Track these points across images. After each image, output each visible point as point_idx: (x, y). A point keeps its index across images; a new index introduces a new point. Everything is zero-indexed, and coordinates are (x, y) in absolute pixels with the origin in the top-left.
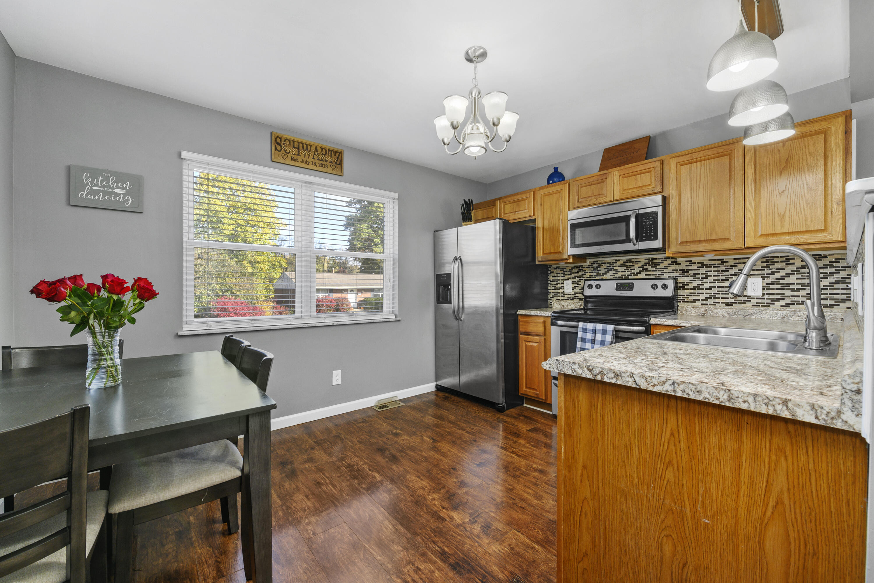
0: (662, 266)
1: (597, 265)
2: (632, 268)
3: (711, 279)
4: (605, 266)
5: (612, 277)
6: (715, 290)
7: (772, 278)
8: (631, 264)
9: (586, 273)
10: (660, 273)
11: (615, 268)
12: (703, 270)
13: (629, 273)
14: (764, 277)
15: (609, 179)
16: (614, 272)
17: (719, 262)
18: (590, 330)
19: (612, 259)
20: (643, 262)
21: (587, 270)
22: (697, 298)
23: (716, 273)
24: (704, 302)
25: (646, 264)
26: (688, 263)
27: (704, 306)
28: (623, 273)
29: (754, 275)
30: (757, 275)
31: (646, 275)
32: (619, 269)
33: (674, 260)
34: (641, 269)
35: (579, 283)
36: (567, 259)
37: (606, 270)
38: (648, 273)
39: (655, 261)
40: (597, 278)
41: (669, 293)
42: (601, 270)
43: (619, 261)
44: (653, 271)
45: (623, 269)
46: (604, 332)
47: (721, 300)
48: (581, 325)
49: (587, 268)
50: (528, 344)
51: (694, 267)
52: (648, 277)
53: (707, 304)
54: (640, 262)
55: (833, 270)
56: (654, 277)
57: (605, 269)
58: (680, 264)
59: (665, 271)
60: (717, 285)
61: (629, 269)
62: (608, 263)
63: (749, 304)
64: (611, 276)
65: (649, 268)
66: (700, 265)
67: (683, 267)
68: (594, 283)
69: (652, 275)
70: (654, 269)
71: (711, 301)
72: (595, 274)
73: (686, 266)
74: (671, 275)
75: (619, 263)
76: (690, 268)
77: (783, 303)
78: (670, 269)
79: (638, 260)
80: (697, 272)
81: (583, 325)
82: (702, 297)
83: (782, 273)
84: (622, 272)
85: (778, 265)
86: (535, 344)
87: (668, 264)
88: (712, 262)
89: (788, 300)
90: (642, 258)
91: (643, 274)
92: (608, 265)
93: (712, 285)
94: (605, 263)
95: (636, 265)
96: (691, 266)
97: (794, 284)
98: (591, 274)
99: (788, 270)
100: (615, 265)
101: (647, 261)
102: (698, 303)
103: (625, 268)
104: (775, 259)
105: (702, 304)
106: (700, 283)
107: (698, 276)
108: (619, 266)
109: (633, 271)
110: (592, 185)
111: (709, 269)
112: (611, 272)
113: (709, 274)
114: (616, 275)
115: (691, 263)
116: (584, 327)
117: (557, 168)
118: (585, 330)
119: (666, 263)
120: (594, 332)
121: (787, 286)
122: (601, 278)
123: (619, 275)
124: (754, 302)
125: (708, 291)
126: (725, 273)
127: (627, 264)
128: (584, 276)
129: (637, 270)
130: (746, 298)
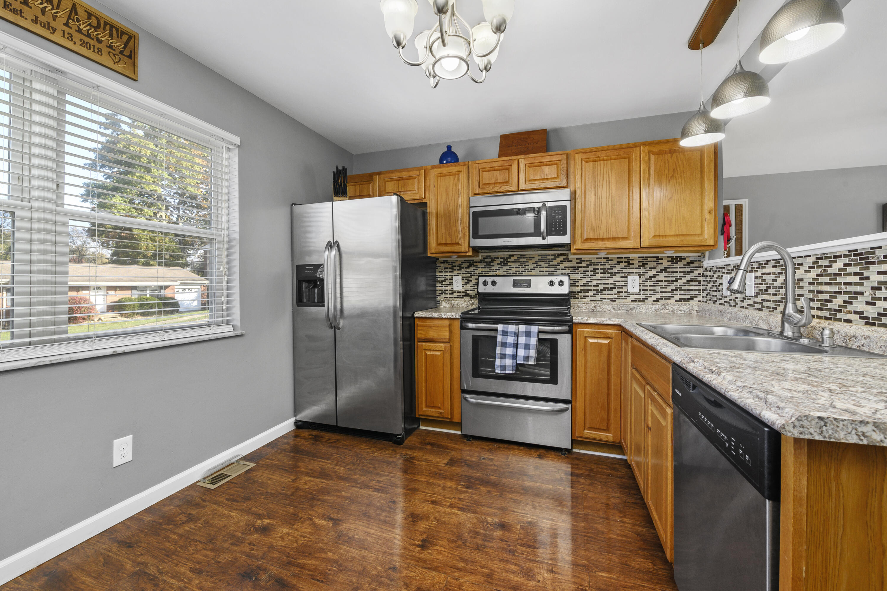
0: (555, 263)
1: (490, 260)
2: (527, 264)
3: (598, 276)
4: (498, 261)
5: (505, 274)
6: (601, 287)
7: (647, 276)
8: (525, 260)
9: (478, 268)
10: (553, 269)
11: (509, 264)
12: (591, 268)
13: (523, 269)
14: (640, 275)
15: (514, 168)
16: (508, 268)
17: (605, 260)
18: (511, 332)
19: (506, 254)
20: (537, 259)
21: (479, 265)
22: (587, 294)
23: (602, 271)
24: (593, 298)
25: (540, 261)
26: (579, 261)
27: (593, 302)
28: (517, 269)
29: (633, 273)
30: (636, 273)
31: (540, 271)
32: (513, 265)
33: (565, 257)
34: (535, 265)
35: (470, 279)
36: (466, 252)
37: (500, 266)
38: (542, 269)
39: (548, 257)
40: (490, 274)
41: (565, 290)
42: (493, 266)
43: (513, 256)
44: (546, 267)
45: (516, 264)
46: (528, 334)
47: (606, 296)
48: (500, 327)
49: (479, 262)
50: (429, 353)
51: (584, 264)
52: (541, 273)
53: (595, 301)
54: (533, 258)
55: (689, 270)
56: (547, 273)
57: (498, 264)
58: (572, 261)
59: (558, 267)
60: (603, 282)
61: (523, 265)
62: (501, 258)
63: (629, 300)
64: (504, 271)
65: (543, 264)
66: (588, 263)
67: (574, 264)
68: (489, 280)
69: (546, 271)
70: (547, 265)
71: (598, 297)
72: (488, 270)
73: (577, 263)
74: (563, 271)
75: (512, 259)
76: (580, 265)
77: (654, 298)
78: (562, 266)
79: (532, 256)
80: (586, 269)
81: (503, 327)
82: (591, 293)
83: (654, 272)
84: (516, 268)
85: (651, 265)
86: (438, 353)
87: (561, 261)
88: (599, 260)
89: (658, 296)
90: (536, 253)
91: (538, 269)
92: (502, 260)
93: (599, 282)
94: (498, 258)
95: (530, 261)
96: (581, 263)
97: (662, 281)
98: (483, 270)
99: (659, 268)
100: (509, 260)
101: (540, 258)
102: (587, 300)
103: (519, 264)
104: (649, 259)
105: (591, 300)
106: (589, 280)
107: (587, 273)
108: (512, 262)
109: (527, 267)
110: (495, 170)
111: (597, 267)
112: (505, 268)
113: (597, 271)
114: (510, 271)
115: (581, 261)
116: (505, 330)
117: (451, 147)
118: (505, 333)
119: (559, 260)
120: (517, 335)
121: (656, 283)
122: (494, 273)
123: (513, 271)
124: (633, 297)
125: (596, 288)
126: (610, 271)
127: (521, 260)
128: (476, 271)
129: (531, 267)
130: (626, 294)
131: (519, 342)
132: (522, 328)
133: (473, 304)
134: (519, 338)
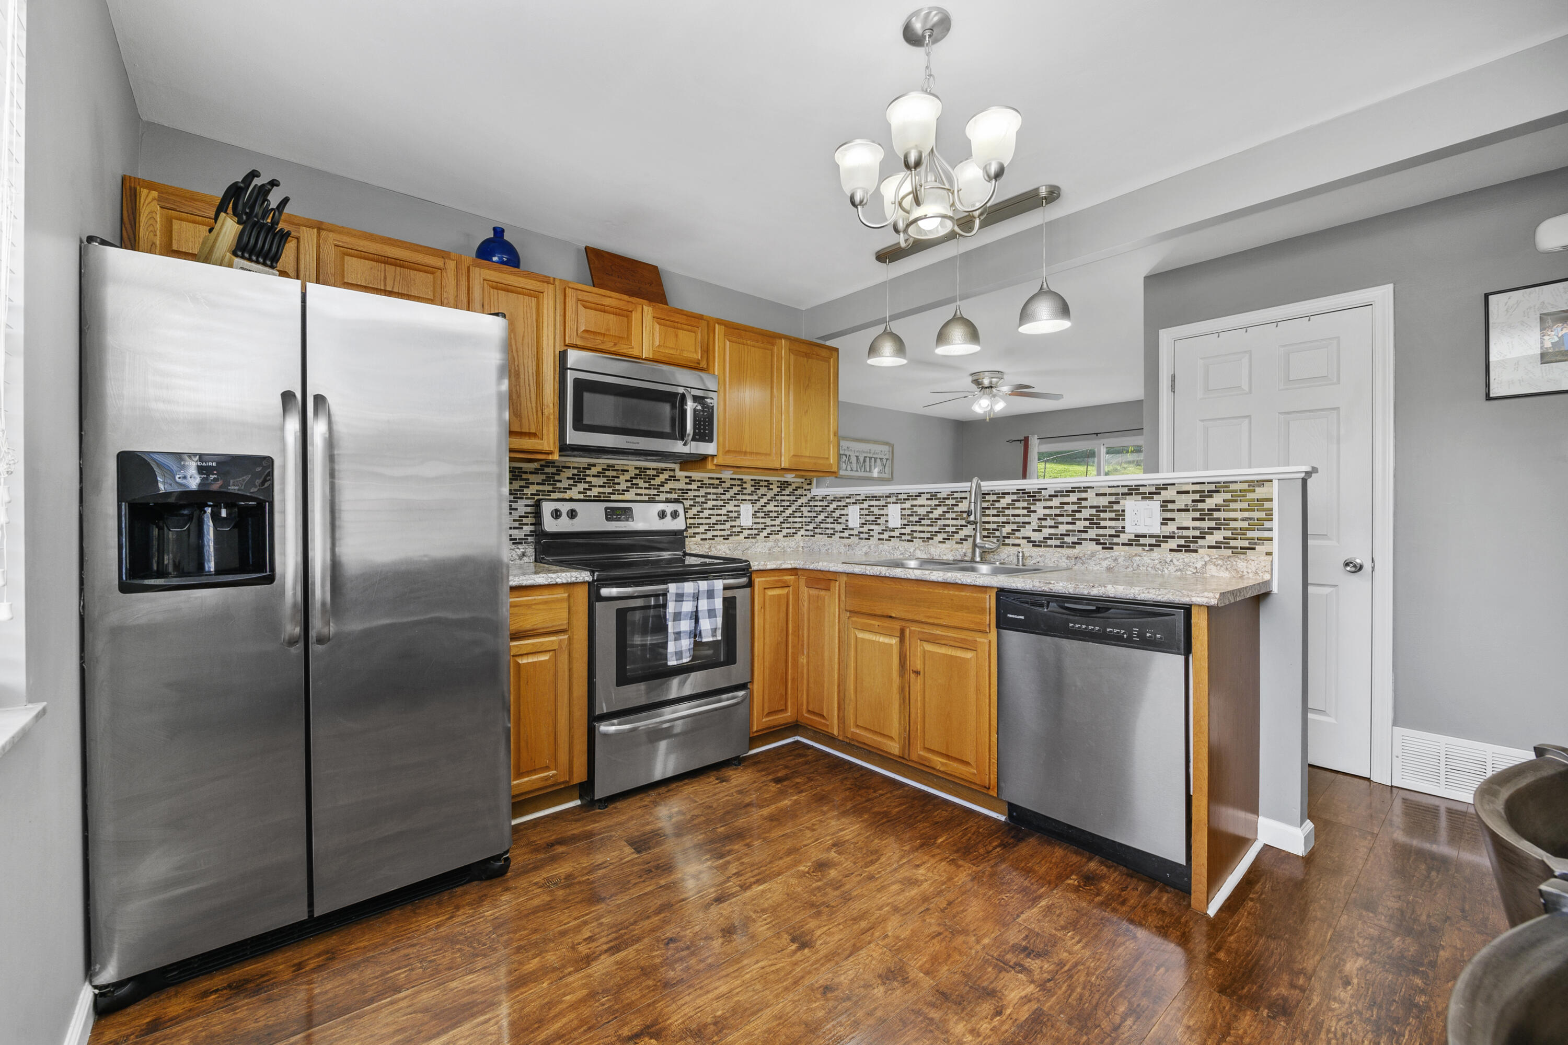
0: (657, 481)
1: (554, 470)
2: (617, 480)
3: (710, 504)
4: (569, 473)
5: (581, 496)
6: (713, 520)
7: (759, 504)
8: (614, 474)
9: (528, 484)
10: (655, 492)
11: (588, 479)
12: (702, 492)
13: (610, 490)
14: (753, 502)
15: (635, 316)
16: (586, 486)
17: (717, 482)
18: (689, 595)
19: (584, 461)
20: (633, 472)
21: (532, 478)
22: (697, 530)
23: (714, 497)
24: (704, 536)
25: (636, 476)
26: (687, 480)
27: (705, 542)
28: (601, 490)
29: (745, 500)
30: (749, 500)
31: (636, 494)
32: (595, 481)
33: (672, 474)
34: (629, 484)
36: (551, 453)
37: (571, 482)
38: (639, 491)
39: (648, 472)
40: (554, 496)
41: (678, 524)
42: (560, 481)
43: (594, 465)
44: (645, 488)
45: (601, 481)
46: (710, 594)
47: (719, 533)
49: (531, 473)
50: (523, 661)
51: (694, 486)
52: (639, 498)
53: (706, 539)
54: (627, 471)
56: (646, 498)
57: (568, 478)
58: (679, 480)
59: (662, 489)
60: (715, 512)
61: (611, 482)
62: (574, 468)
63: (742, 536)
64: (579, 493)
65: (641, 483)
66: (699, 484)
67: (681, 485)
68: (565, 507)
69: (645, 495)
70: (647, 485)
71: (709, 535)
72: (550, 488)
73: (686, 483)
74: (669, 496)
75: (594, 471)
76: (689, 487)
77: (765, 533)
78: (667, 487)
79: (626, 468)
80: (696, 493)
82: (702, 529)
83: (765, 500)
84: (600, 486)
85: (763, 490)
86: (544, 658)
87: (666, 479)
88: (712, 481)
89: (768, 530)
90: (632, 464)
91: (633, 491)
92: (575, 472)
93: (711, 512)
94: (569, 468)
95: (621, 477)
96: (691, 484)
97: (772, 512)
98: (541, 488)
99: (770, 494)
100: (588, 472)
101: (637, 472)
102: (698, 538)
103: (605, 480)
104: (761, 483)
105: (702, 539)
106: (699, 509)
108: (594, 476)
109: (617, 487)
111: (709, 490)
112: (581, 486)
113: (709, 497)
114: (589, 493)
115: (691, 481)
118: (680, 597)
119: (663, 477)
120: (696, 597)
121: (767, 515)
122: (561, 496)
123: (595, 492)
124: (746, 533)
125: (708, 521)
126: (723, 497)
127: (607, 473)
128: (526, 491)
129: (623, 486)
130: (739, 529)
131: (699, 609)
132: (703, 585)
133: (524, 555)
134: (699, 601)
